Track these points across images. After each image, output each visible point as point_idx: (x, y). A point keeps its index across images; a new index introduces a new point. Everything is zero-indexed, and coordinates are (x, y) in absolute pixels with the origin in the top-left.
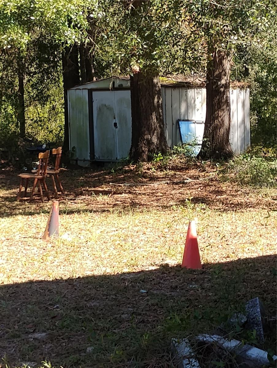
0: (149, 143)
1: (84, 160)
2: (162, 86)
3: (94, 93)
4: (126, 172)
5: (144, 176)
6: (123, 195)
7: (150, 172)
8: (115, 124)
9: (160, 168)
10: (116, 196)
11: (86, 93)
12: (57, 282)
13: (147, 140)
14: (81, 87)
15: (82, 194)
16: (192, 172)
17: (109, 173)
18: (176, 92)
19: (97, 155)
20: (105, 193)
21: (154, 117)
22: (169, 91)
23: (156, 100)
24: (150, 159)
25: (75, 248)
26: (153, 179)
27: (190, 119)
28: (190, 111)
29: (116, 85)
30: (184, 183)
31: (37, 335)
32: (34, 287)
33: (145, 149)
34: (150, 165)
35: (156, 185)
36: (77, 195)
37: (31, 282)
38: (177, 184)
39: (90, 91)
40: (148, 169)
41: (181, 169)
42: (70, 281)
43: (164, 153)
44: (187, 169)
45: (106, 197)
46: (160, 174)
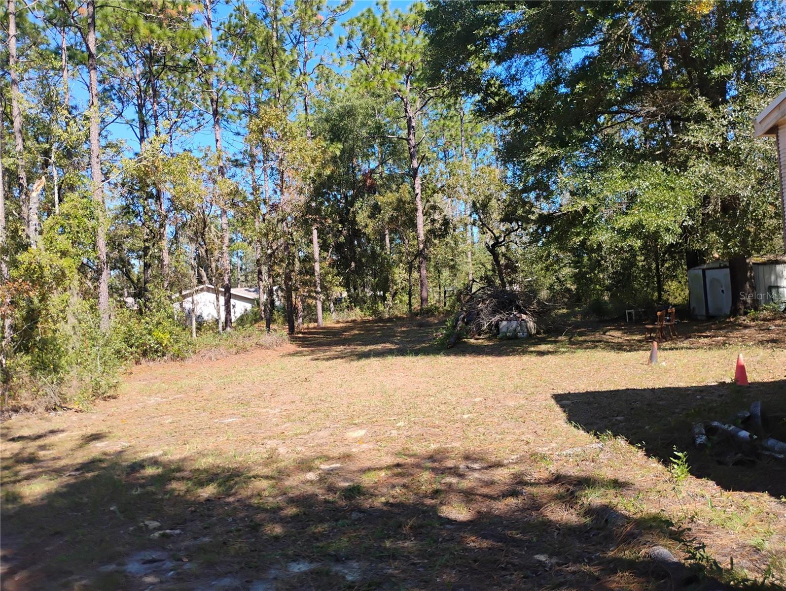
0: (745, 303)
1: (702, 315)
2: (753, 263)
3: (707, 272)
4: (728, 322)
5: (740, 325)
6: (719, 338)
7: (745, 322)
8: (723, 291)
9: (753, 320)
10: (714, 339)
11: (701, 272)
12: (645, 390)
13: (743, 300)
14: (697, 268)
15: (690, 337)
16: (777, 322)
17: (715, 324)
18: (767, 268)
19: (710, 311)
20: (706, 337)
21: (747, 285)
22: (761, 268)
23: (749, 274)
24: (746, 314)
25: (667, 371)
26: (746, 327)
27: (779, 285)
28: (779, 279)
29: (722, 265)
30: (769, 329)
31: (619, 418)
32: (628, 392)
33: (742, 307)
34: (745, 318)
35: (747, 331)
36: (687, 338)
37: (628, 389)
38: (763, 330)
39: (704, 271)
40: (744, 320)
41: (769, 320)
42: (653, 390)
43: (756, 309)
44: (773, 320)
45: (706, 339)
46: (752, 323)
